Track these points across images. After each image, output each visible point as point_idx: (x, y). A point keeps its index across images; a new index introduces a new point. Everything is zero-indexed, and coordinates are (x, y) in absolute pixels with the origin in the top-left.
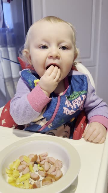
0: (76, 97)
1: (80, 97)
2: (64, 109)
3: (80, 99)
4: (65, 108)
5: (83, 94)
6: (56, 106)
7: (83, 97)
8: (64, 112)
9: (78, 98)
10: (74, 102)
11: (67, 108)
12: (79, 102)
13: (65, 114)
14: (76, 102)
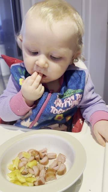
0: (70, 95)
1: (73, 96)
2: (51, 109)
3: (73, 98)
4: (53, 107)
5: (78, 93)
6: (43, 104)
7: (76, 97)
8: (51, 111)
9: (71, 97)
10: (66, 100)
11: (55, 108)
12: (72, 102)
13: (52, 113)
14: (68, 100)
